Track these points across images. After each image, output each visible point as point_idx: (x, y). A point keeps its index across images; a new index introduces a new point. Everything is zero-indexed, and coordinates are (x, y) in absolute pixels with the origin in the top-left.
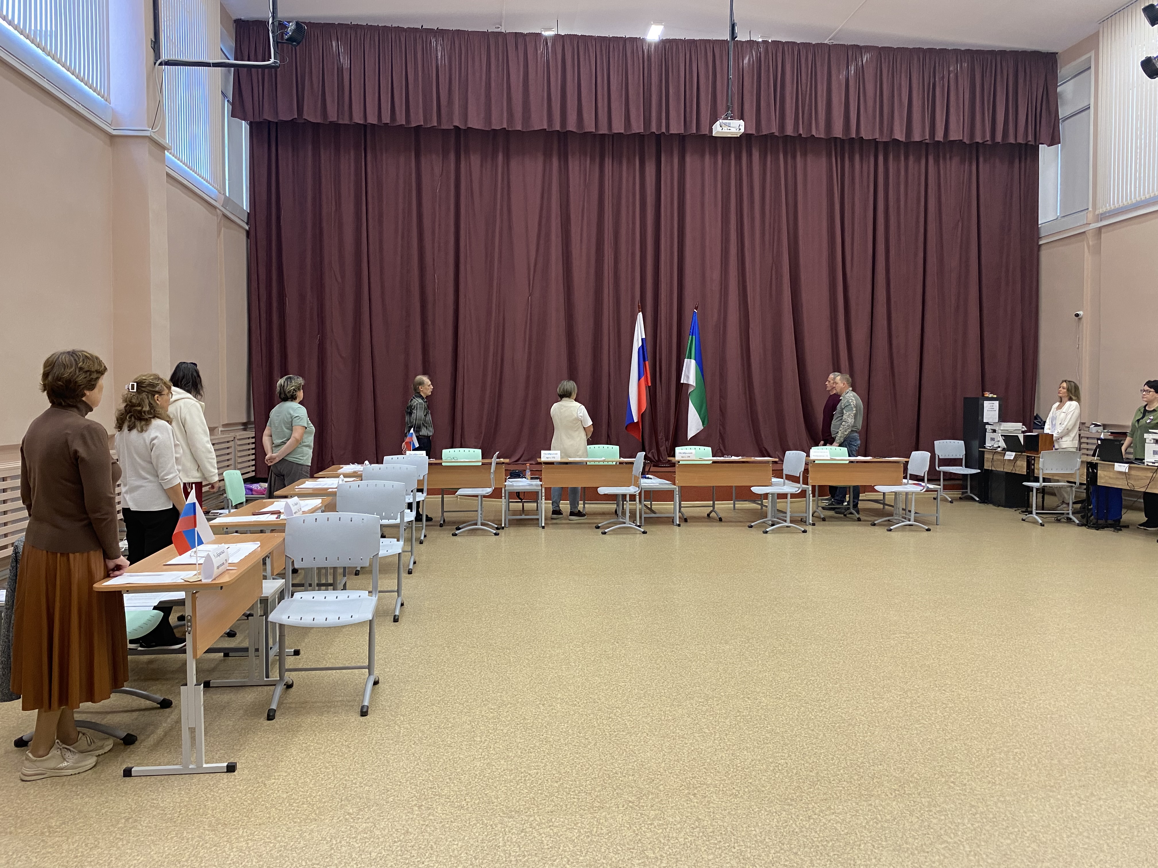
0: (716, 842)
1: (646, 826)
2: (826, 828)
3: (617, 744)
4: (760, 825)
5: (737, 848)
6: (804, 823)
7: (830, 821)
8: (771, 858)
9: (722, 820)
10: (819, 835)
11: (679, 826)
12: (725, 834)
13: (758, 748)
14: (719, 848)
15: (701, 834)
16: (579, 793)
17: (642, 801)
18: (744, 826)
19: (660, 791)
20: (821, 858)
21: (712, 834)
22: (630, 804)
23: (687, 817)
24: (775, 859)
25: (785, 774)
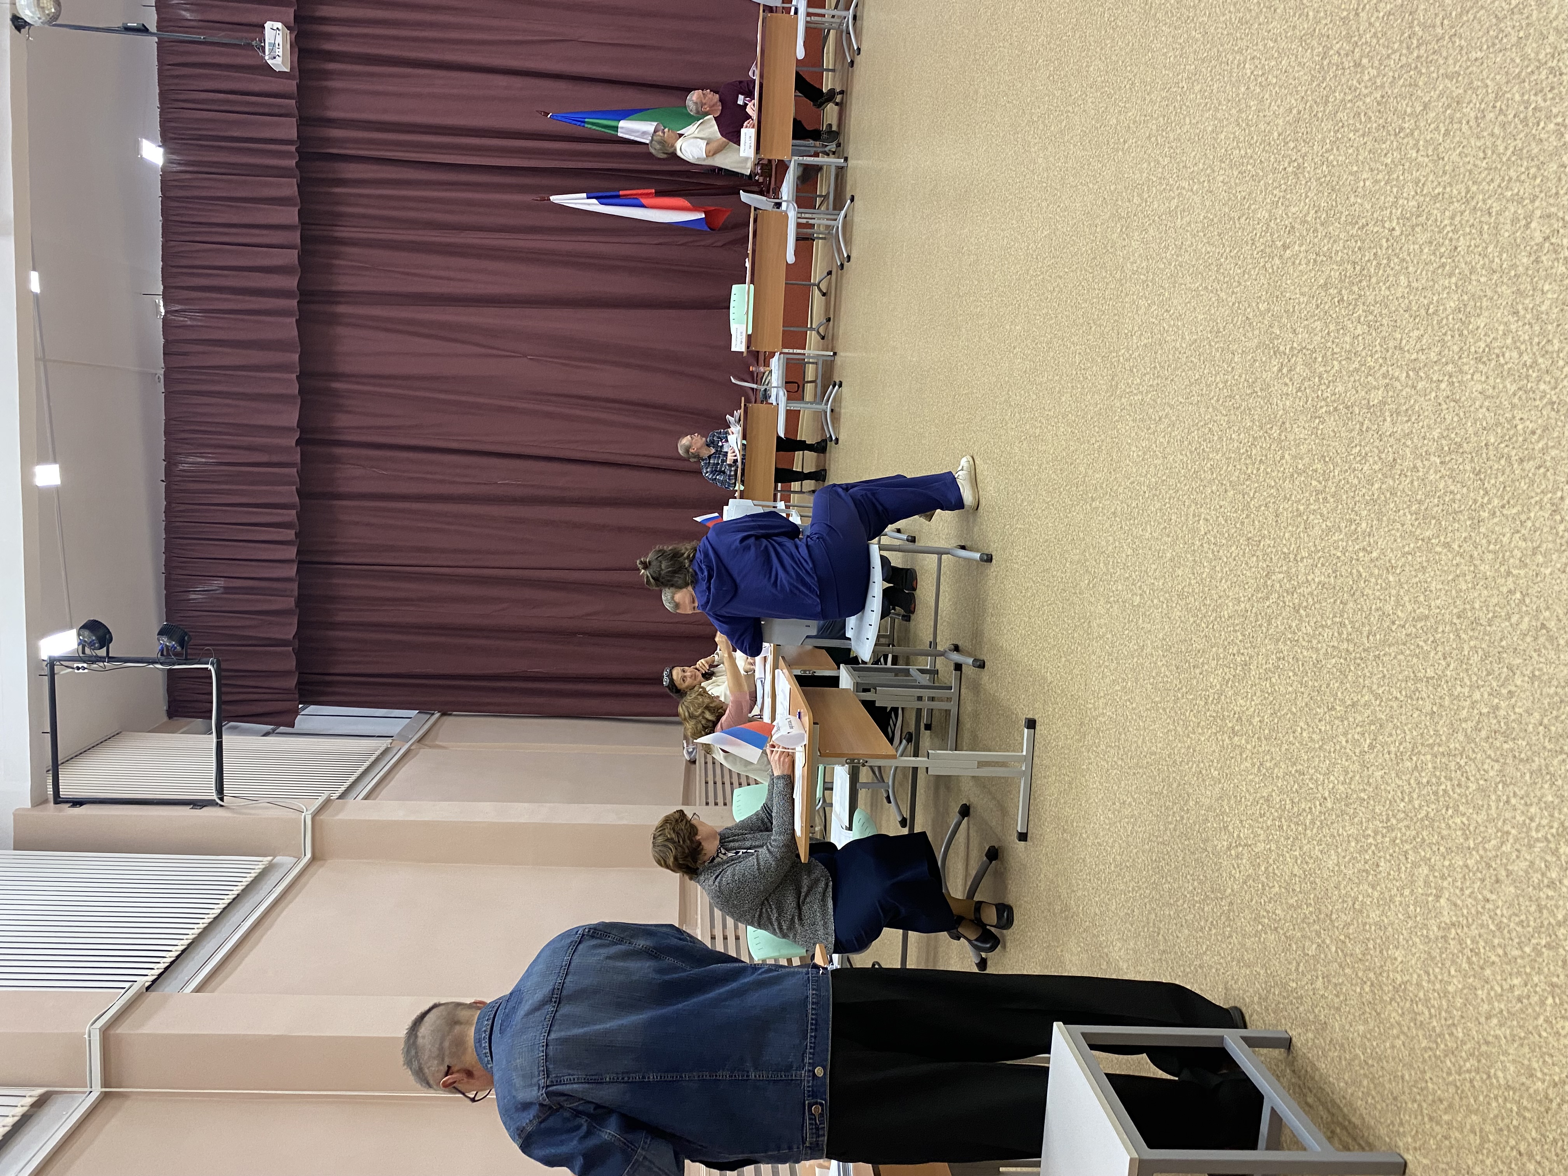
0: (1374, 263)
1: (1323, 387)
2: (1384, 34)
3: (1176, 369)
4: (1355, 169)
5: (1394, 224)
6: (1366, 78)
7: (1370, 24)
8: (1426, 160)
9: (1335, 241)
10: (1394, 52)
11: (1332, 327)
12: (1363, 242)
13: (1217, 110)
14: (1389, 259)
15: (1355, 289)
16: (1250, 457)
17: (1282, 348)
18: (1352, 199)
19: (1268, 310)
20: (1444, 54)
21: (1358, 268)
22: (1285, 371)
23: (1317, 306)
24: (1430, 153)
25: (1273, 63)
